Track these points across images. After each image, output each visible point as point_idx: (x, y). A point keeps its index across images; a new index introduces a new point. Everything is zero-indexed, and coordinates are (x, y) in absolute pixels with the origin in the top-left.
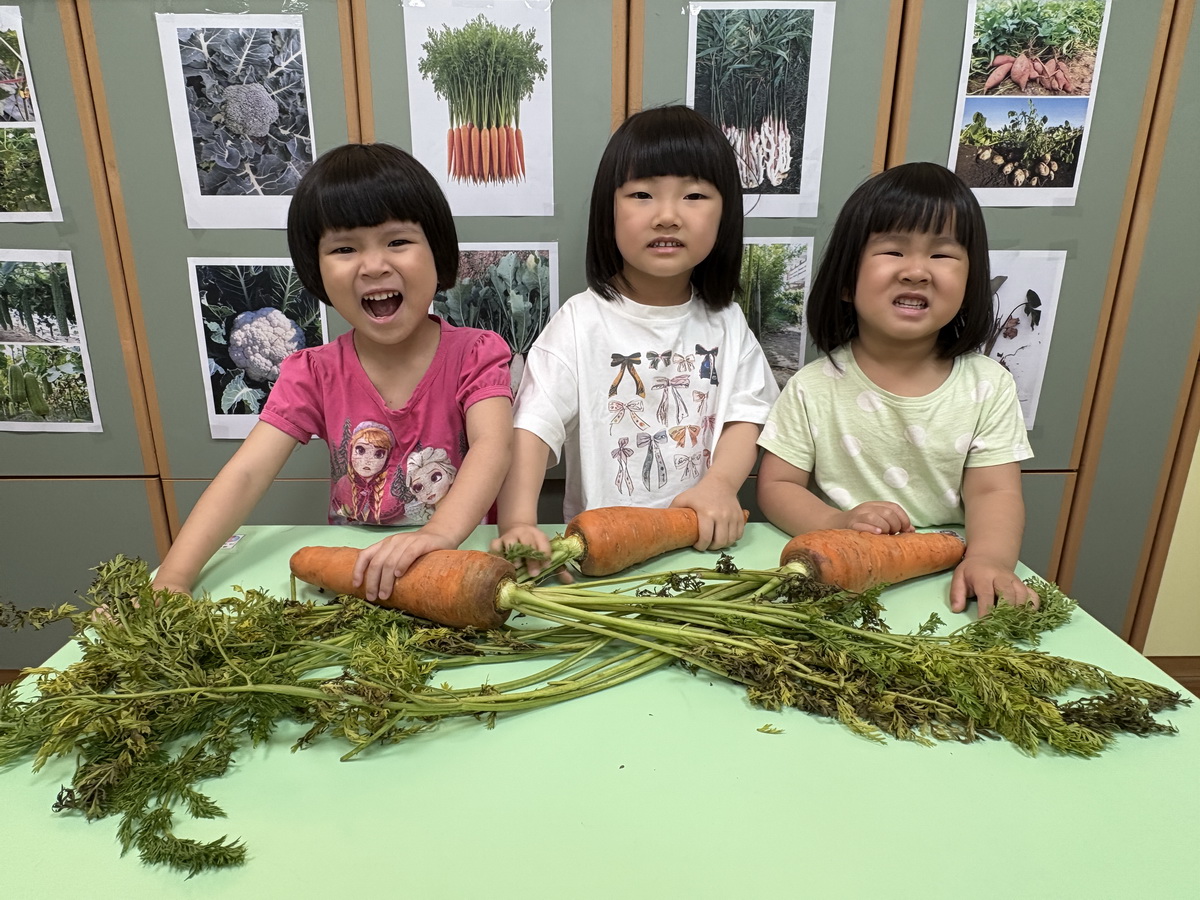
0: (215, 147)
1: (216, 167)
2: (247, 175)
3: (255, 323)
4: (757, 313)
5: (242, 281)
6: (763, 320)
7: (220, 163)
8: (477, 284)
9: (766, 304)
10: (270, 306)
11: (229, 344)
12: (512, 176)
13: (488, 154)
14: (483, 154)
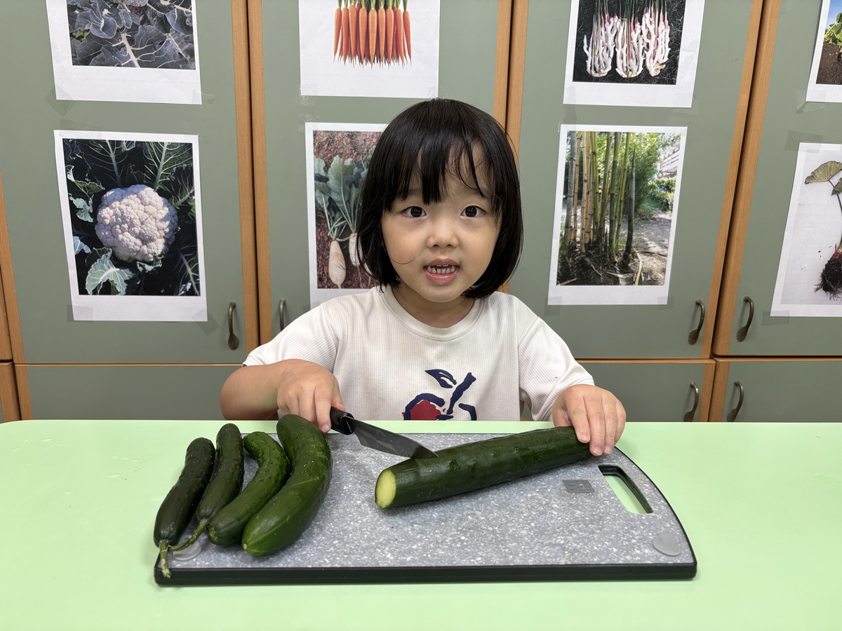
0: (90, 16)
1: (91, 36)
2: (123, 46)
3: (125, 200)
4: (631, 200)
5: (112, 156)
6: (637, 207)
7: (95, 33)
8: (359, 165)
9: (640, 192)
10: (141, 183)
11: (96, 222)
12: (398, 57)
13: (375, 35)
14: (370, 34)
